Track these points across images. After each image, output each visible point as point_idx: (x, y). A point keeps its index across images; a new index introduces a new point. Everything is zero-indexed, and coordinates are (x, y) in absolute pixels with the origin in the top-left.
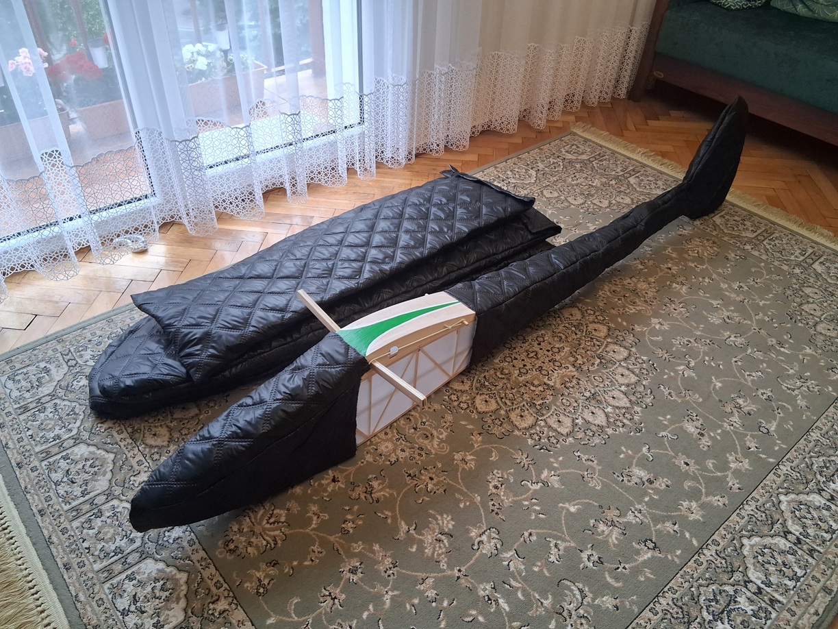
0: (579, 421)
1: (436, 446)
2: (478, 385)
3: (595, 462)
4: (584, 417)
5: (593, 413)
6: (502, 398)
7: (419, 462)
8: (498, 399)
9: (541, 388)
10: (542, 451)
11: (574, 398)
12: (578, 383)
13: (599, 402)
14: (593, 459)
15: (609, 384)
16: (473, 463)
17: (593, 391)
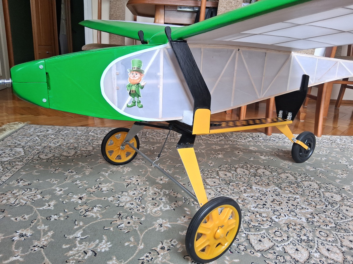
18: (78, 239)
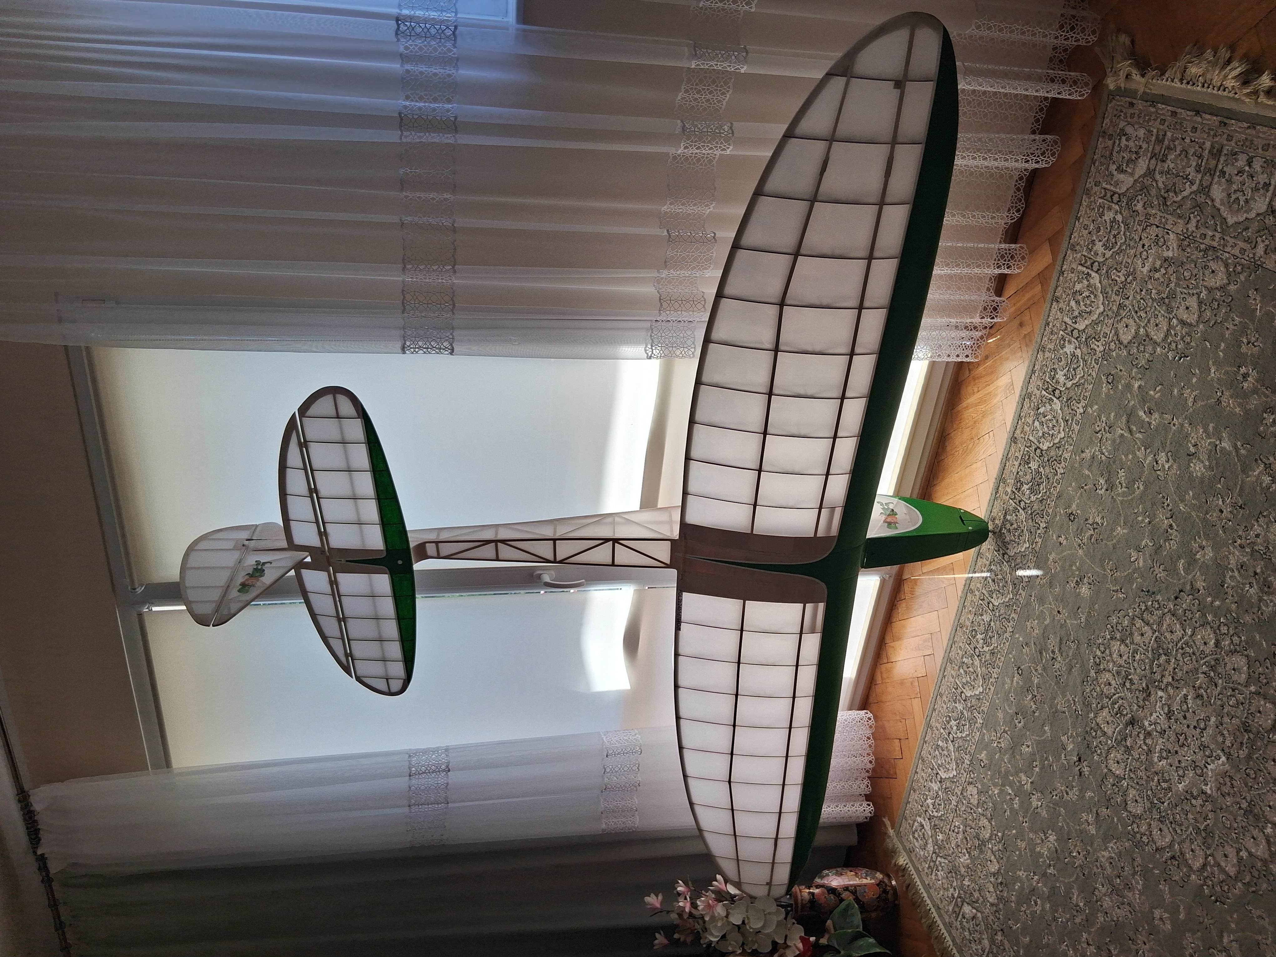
0: (1244, 854)
1: (1138, 901)
2: (1149, 805)
3: (1267, 919)
4: (1247, 846)
5: (1253, 837)
6: (1172, 823)
7: (1132, 922)
8: (1169, 825)
9: (1200, 801)
10: (1218, 903)
11: (1231, 813)
12: (1232, 784)
13: (1257, 817)
14: (1264, 916)
15: (1263, 781)
16: (1168, 922)
17: (1249, 799)
18: (1218, 442)
